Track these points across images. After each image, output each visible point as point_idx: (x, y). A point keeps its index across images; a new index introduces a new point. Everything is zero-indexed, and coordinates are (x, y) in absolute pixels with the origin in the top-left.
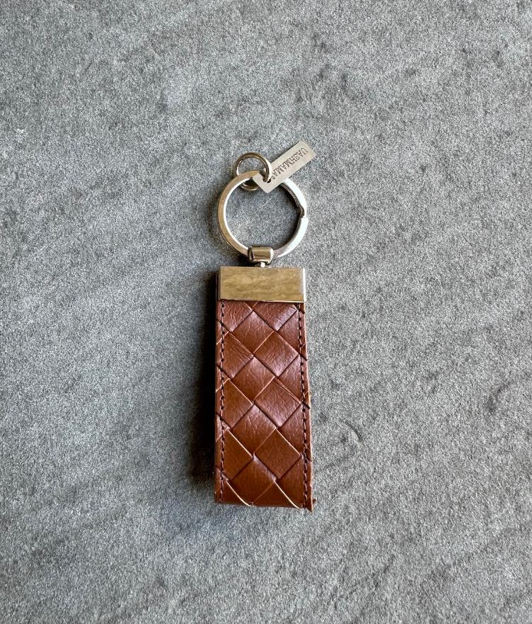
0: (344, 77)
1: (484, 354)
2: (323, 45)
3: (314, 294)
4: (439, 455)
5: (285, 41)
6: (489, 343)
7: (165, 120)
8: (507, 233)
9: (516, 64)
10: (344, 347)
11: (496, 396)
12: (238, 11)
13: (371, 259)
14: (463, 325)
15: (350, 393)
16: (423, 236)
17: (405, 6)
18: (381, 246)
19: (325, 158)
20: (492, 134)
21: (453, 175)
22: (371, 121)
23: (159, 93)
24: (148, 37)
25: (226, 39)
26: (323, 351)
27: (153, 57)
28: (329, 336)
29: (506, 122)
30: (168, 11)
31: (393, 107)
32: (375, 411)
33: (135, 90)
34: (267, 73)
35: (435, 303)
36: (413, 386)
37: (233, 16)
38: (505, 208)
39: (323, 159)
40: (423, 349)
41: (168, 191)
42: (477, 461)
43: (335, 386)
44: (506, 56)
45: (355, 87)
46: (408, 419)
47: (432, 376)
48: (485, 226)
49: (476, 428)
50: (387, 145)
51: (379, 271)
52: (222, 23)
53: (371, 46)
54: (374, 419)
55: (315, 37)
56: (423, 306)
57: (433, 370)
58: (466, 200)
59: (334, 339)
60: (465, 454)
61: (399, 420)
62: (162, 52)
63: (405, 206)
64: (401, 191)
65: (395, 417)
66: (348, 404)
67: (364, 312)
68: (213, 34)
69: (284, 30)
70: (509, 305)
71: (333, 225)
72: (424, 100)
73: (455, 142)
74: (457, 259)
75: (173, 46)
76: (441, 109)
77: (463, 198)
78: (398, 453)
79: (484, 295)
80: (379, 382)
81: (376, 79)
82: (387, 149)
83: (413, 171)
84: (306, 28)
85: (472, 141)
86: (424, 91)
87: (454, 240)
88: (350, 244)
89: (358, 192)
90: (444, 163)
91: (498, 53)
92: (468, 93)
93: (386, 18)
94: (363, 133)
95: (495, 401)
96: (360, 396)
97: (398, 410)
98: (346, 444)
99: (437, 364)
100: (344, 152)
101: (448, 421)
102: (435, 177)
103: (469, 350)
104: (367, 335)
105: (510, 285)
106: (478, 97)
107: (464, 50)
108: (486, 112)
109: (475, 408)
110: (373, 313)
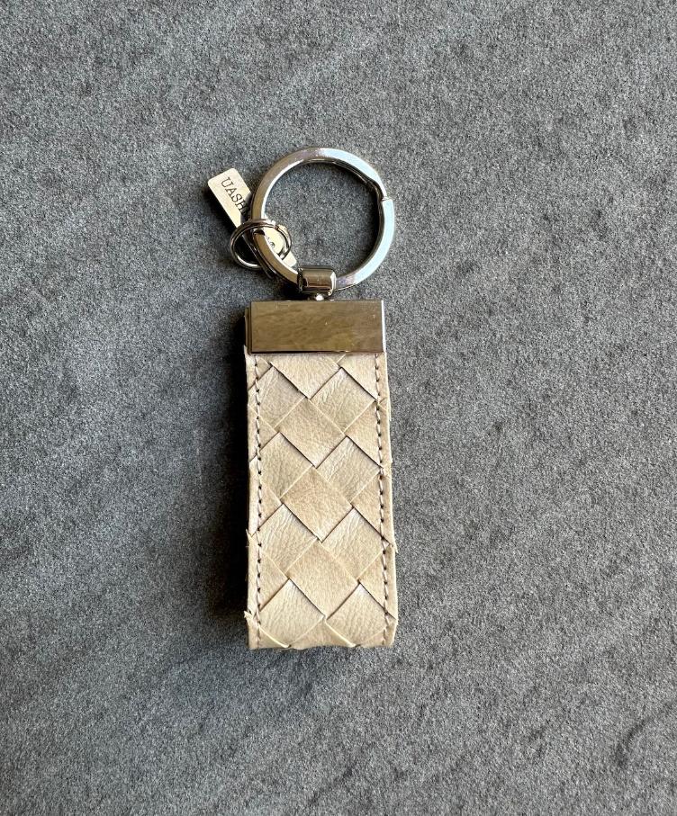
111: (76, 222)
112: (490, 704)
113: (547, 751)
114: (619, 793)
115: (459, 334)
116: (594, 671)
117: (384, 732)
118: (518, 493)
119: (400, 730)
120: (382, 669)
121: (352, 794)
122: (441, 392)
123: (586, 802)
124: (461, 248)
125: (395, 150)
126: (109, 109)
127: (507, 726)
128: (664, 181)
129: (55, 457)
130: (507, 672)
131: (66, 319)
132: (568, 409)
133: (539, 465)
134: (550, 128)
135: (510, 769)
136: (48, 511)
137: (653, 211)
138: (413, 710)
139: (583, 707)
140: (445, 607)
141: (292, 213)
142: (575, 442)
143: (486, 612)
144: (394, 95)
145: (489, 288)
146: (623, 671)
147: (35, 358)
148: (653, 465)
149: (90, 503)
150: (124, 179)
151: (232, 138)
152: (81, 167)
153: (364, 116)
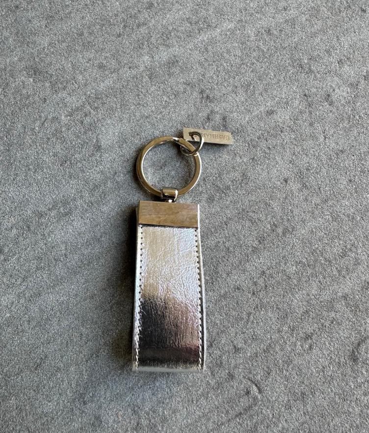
0: (224, 119)
1: (344, 317)
2: (208, 97)
3: (216, 280)
4: (320, 400)
5: (181, 96)
6: (347, 307)
7: (100, 157)
8: (350, 223)
9: (342, 102)
10: (242, 319)
11: (357, 349)
12: (147, 77)
13: (255, 250)
14: (326, 296)
15: (249, 355)
16: (291, 230)
17: (262, 67)
18: (261, 240)
19: (216, 177)
20: (331, 153)
21: (307, 184)
22: (246, 148)
23: (95, 138)
24: (85, 98)
25: (140, 97)
26: (226, 323)
27: (89, 112)
28: (229, 311)
29: (340, 143)
30: (98, 80)
31: (260, 138)
32: (268, 368)
33: (78, 137)
34: (170, 119)
35: (304, 280)
36: (296, 346)
37: (144, 80)
38: (346, 206)
39: (214, 178)
40: (300, 316)
41: (105, 209)
42: (349, 402)
43: (237, 350)
44: (334, 97)
45: (232, 125)
46: (294, 372)
47: (308, 337)
48: (335, 219)
49: (345, 376)
50: (259, 165)
51: (261, 258)
52: (137, 86)
53: (241, 97)
54: (269, 374)
55: (202, 92)
56: (296, 283)
57: (309, 332)
58: (318, 202)
59: (234, 313)
60: (339, 398)
61: (288, 374)
62: (96, 108)
63: (276, 209)
64: (271, 198)
65: (285, 372)
66: (248, 364)
67: (253, 290)
68: (131, 94)
69: (180, 88)
70: (359, 277)
71: (225, 226)
72: (282, 132)
73: (306, 159)
74: (317, 246)
75: (103, 104)
76: (294, 137)
77: (316, 200)
78: (289, 400)
79: (339, 272)
80: (270, 345)
81: (247, 119)
82: (259, 168)
83: (279, 183)
84: (195, 86)
85: (318, 158)
86: (281, 125)
87: (313, 231)
88: (239, 239)
89: (242, 201)
90: (300, 176)
91: (329, 96)
92: (311, 124)
93: (249, 76)
94: (241, 158)
95: (356, 353)
96: (257, 356)
97: (286, 365)
98: (250, 396)
99: (311, 327)
100: (228, 173)
101: (324, 372)
102: (294, 186)
103: (333, 314)
104: (257, 308)
105: (357, 263)
106: (318, 127)
107: (305, 95)
108: (325, 138)
109: (342, 360)
110: (260, 291)
111: (109, 82)
112: (284, 317)
113: (314, 348)
114: (355, 378)
115: (268, 139)
116: (338, 306)
117: (230, 325)
118: (296, 212)
119: (238, 325)
120: (229, 291)
121: (212, 357)
122: (259, 163)
123: (337, 381)
124: (268, 104)
125: (241, 65)
126: (127, 42)
127: (293, 330)
128: (357, 85)
129: (88, 174)
130: (292, 301)
131: (100, 118)
132: (318, 176)
133: (306, 200)
134: (306, 61)
135: (295, 355)
136: (82, 197)
137: (353, 96)
138: (245, 316)
139: (332, 325)
140: (261, 263)
141: (197, 85)
142: (322, 191)
143: (281, 268)
144: (241, 45)
145: (281, 122)
146: (353, 308)
147: (85, 133)
148: (361, 206)
149: (100, 196)
150: (130, 68)
151: (175, 56)
152: (113, 62)
153: (228, 52)
